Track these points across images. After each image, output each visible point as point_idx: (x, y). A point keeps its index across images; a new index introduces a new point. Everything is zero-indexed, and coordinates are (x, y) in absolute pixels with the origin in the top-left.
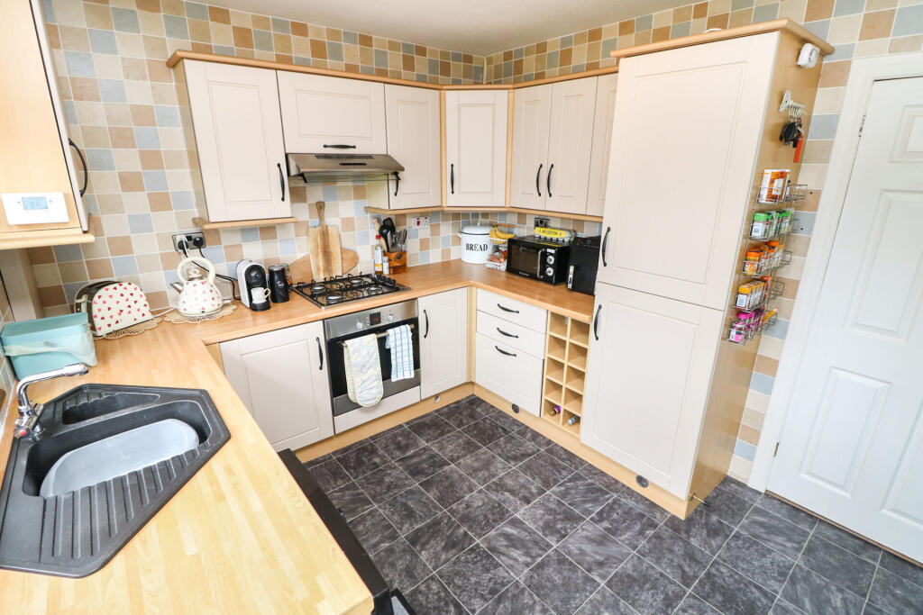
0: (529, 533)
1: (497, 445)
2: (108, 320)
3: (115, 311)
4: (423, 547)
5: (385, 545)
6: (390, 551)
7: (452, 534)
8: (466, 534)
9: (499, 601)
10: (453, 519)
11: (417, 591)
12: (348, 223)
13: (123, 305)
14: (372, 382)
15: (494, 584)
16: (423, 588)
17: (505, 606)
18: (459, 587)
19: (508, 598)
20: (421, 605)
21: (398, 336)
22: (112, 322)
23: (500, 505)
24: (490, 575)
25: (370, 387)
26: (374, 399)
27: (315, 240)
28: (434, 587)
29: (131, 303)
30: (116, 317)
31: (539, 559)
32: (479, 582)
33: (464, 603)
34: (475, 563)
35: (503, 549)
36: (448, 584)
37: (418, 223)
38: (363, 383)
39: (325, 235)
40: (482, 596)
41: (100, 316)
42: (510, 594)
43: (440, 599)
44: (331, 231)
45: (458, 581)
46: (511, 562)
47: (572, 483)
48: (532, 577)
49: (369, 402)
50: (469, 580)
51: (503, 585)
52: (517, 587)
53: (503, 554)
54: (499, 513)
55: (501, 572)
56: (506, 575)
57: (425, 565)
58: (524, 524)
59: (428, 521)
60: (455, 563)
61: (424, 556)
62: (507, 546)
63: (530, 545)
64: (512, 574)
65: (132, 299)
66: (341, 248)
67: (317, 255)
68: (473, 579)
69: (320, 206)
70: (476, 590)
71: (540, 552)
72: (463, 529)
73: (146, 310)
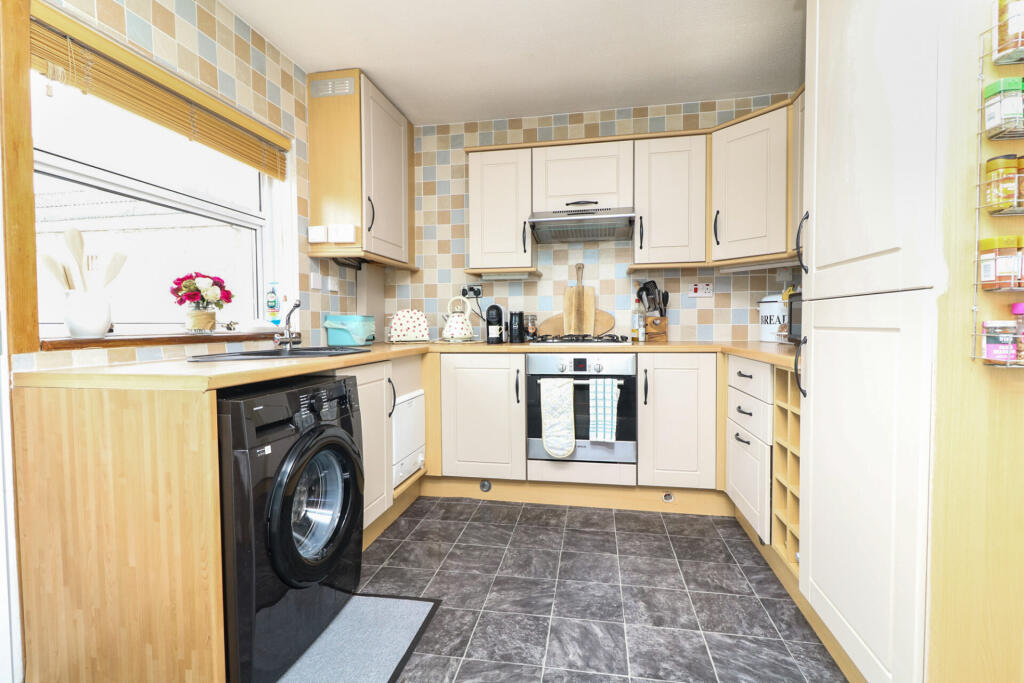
0: (616, 646)
1: (697, 565)
2: (399, 333)
3: (404, 327)
4: (498, 591)
5: (475, 572)
6: (474, 577)
7: (537, 597)
8: (551, 604)
9: (499, 667)
10: (555, 589)
11: (452, 612)
12: (608, 286)
13: (411, 325)
14: (562, 430)
15: (516, 654)
16: (458, 614)
17: (499, 675)
18: (485, 633)
19: (512, 672)
20: (441, 622)
21: (600, 389)
22: (401, 334)
23: (619, 606)
24: (523, 645)
25: (559, 434)
26: (562, 449)
27: (570, 299)
28: (468, 619)
29: (416, 324)
30: (404, 332)
31: (592, 672)
32: (506, 642)
33: (471, 644)
34: (524, 628)
35: (565, 638)
36: (480, 624)
37: (696, 290)
38: (551, 427)
39: (580, 295)
40: (493, 652)
41: (394, 327)
42: (517, 671)
43: (458, 629)
44: (587, 292)
45: (489, 629)
46: (558, 652)
47: (755, 646)
48: (561, 677)
49: (556, 452)
50: (500, 634)
51: (523, 660)
52: (534, 672)
53: (560, 641)
54: (609, 611)
55: (536, 652)
56: (538, 656)
57: (483, 602)
58: (623, 636)
59: (532, 578)
60: (507, 617)
61: (492, 596)
62: (573, 639)
63: (601, 654)
64: (544, 660)
65: (417, 322)
66: (596, 309)
67: (570, 314)
68: (504, 637)
69: (580, 268)
70: (495, 645)
71: (604, 668)
72: (554, 601)
73: (426, 333)
